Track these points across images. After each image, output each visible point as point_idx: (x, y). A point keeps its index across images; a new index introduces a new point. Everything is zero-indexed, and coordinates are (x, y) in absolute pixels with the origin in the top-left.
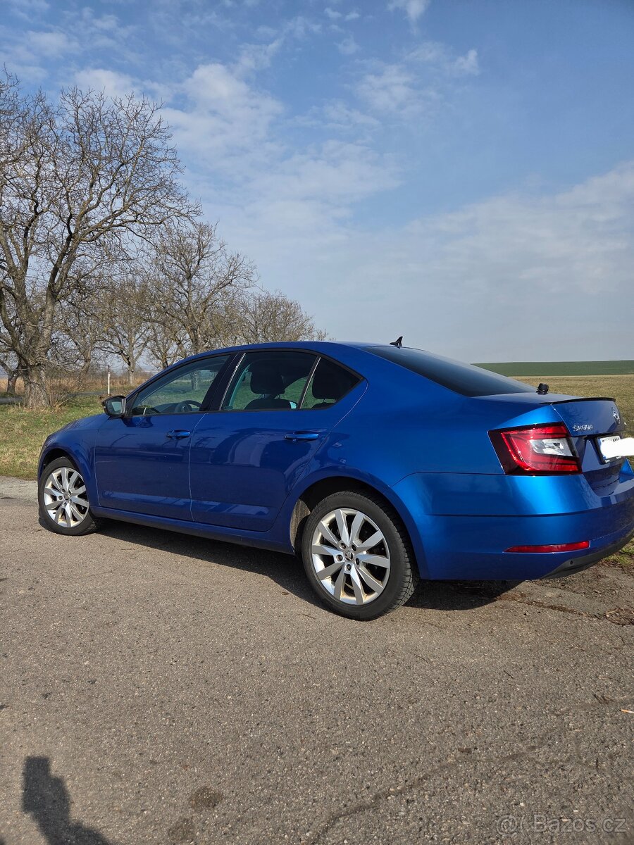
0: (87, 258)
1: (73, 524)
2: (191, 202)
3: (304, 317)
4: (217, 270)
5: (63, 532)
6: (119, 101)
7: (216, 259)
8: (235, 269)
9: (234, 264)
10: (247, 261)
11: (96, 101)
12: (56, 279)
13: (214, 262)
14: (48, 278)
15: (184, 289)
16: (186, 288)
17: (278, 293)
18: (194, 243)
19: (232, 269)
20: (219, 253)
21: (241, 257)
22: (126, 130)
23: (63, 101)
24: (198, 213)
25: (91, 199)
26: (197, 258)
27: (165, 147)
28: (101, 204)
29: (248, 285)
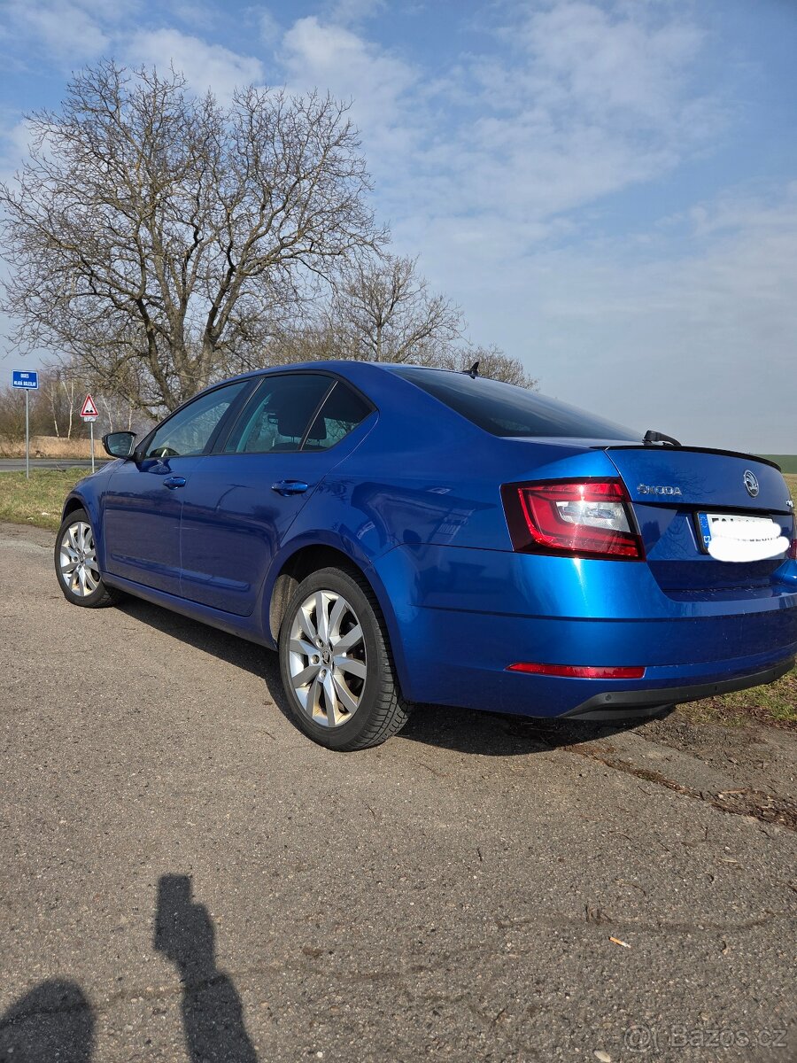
0: (252, 296)
1: (87, 592)
2: (378, 227)
3: (526, 381)
4: (414, 316)
5: (76, 601)
6: (299, 100)
7: (413, 303)
8: (437, 316)
9: (435, 309)
10: (452, 306)
11: (275, 102)
12: (215, 322)
13: (412, 306)
14: (206, 319)
15: (372, 340)
16: (375, 338)
17: (493, 349)
18: (387, 281)
19: (432, 315)
20: (418, 295)
21: (445, 300)
22: (306, 138)
23: (236, 104)
24: (385, 241)
25: (261, 225)
26: (391, 301)
27: (352, 158)
28: (270, 232)
29: (451, 336)
